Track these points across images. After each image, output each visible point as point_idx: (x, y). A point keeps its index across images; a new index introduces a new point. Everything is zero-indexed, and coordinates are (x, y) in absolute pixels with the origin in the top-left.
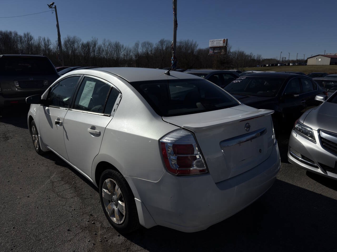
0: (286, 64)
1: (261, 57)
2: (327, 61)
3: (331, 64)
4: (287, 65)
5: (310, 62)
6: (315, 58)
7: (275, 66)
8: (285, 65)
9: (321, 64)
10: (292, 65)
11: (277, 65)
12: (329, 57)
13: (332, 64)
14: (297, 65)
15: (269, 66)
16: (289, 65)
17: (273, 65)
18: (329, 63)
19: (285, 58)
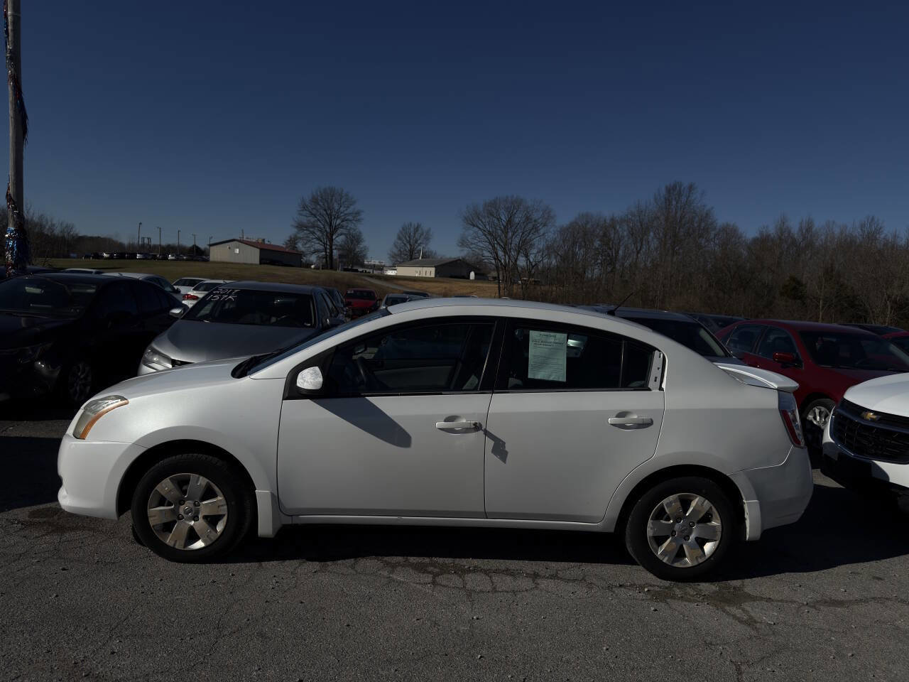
0: (156, 255)
1: (74, 229)
2: (253, 256)
3: (262, 261)
4: (159, 259)
5: (217, 254)
6: (227, 245)
7: (128, 258)
8: (154, 257)
9: (242, 261)
10: (173, 258)
11: (133, 256)
12: (257, 248)
13: (264, 263)
14: (187, 260)
15: (111, 258)
16: (166, 258)
17: (121, 256)
18: (257, 261)
19: (148, 239)
